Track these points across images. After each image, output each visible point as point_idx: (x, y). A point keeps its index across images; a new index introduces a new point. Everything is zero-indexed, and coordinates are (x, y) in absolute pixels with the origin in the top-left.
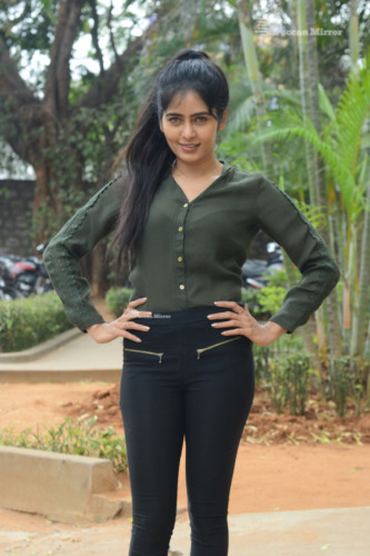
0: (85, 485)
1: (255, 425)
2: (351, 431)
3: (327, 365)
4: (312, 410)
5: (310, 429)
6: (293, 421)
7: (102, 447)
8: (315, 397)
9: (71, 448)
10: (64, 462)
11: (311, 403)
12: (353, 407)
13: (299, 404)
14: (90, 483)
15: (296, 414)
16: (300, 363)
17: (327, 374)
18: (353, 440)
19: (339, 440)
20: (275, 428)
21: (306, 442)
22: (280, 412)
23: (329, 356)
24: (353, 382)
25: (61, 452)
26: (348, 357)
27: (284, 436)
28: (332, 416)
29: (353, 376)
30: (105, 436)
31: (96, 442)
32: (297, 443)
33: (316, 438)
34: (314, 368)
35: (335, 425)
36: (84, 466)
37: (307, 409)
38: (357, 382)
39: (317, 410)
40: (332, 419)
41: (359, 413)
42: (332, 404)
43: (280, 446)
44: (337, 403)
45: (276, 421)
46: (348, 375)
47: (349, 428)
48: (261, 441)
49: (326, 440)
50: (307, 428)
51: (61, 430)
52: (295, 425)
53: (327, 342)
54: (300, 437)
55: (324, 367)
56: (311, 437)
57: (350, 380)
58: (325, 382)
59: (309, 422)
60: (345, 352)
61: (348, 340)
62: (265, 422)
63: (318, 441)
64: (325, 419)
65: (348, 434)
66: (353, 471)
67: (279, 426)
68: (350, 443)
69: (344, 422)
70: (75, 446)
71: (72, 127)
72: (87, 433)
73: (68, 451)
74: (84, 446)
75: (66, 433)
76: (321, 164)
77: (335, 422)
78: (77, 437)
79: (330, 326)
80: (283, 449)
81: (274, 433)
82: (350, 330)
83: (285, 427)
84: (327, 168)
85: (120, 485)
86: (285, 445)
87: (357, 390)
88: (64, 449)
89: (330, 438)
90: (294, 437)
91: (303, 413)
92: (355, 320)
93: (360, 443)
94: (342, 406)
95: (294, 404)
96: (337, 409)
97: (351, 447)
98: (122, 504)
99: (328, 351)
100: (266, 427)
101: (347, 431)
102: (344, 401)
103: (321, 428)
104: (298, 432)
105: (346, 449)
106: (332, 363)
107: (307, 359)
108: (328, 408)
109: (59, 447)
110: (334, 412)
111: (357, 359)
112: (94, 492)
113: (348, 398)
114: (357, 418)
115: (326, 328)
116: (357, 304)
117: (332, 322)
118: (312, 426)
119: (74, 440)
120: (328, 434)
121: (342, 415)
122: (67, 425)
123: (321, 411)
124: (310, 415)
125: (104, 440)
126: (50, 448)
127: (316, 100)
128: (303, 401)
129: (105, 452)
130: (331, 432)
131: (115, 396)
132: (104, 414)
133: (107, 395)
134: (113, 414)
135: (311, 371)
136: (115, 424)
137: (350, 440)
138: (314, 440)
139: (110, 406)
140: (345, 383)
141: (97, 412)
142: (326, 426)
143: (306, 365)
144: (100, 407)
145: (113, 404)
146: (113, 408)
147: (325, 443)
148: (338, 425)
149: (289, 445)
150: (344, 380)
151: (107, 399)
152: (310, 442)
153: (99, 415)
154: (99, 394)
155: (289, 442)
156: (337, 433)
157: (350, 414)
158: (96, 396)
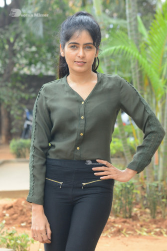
2: (160, 228)
3: (145, 187)
4: (136, 215)
5: (135, 227)
6: (125, 222)
7: (9, 242)
8: (138, 206)
11: (135, 210)
12: (161, 213)
13: (128, 211)
15: (127, 218)
16: (129, 186)
17: (145, 192)
18: (161, 234)
19: (152, 233)
20: (114, 227)
21: (132, 235)
22: (117, 216)
23: (145, 181)
24: (161, 197)
26: (158, 182)
27: (119, 231)
28: (148, 218)
29: (160, 194)
30: (10, 234)
31: (5, 239)
32: (127, 236)
33: (139, 232)
34: (137, 189)
35: (150, 224)
37: (133, 214)
38: (163, 198)
39: (139, 215)
40: (148, 220)
41: (164, 216)
42: (148, 210)
43: (117, 238)
44: (151, 211)
45: (114, 222)
46: (158, 193)
47: (159, 226)
49: (145, 234)
50: (133, 226)
52: (126, 225)
53: (144, 173)
54: (129, 232)
55: (143, 188)
56: (136, 232)
57: (159, 196)
58: (143, 198)
59: (134, 223)
60: (156, 179)
61: (157, 172)
63: (140, 234)
64: (144, 221)
65: (158, 230)
67: (116, 225)
68: (159, 235)
69: (155, 222)
77: (150, 222)
80: (119, 239)
81: (113, 230)
82: (158, 165)
83: (120, 226)
86: (120, 237)
87: (163, 202)
89: (147, 232)
90: (125, 232)
91: (131, 217)
92: (161, 160)
93: (165, 235)
94: (154, 212)
95: (125, 211)
96: (151, 214)
97: (160, 238)
99: (145, 178)
100: (109, 226)
101: (157, 228)
102: (155, 209)
103: (142, 226)
104: (128, 229)
105: (157, 239)
106: (148, 186)
107: (132, 184)
108: (145, 213)
110: (149, 216)
111: (163, 183)
113: (158, 207)
114: (163, 220)
116: (162, 150)
118: (136, 225)
120: (146, 230)
121: (154, 217)
123: (141, 215)
124: (134, 218)
125: (10, 237)
128: (130, 210)
129: (10, 244)
130: (148, 228)
131: (16, 208)
132: (9, 220)
133: (11, 207)
134: (15, 219)
135: (135, 191)
136: (17, 225)
137: (159, 234)
138: (138, 234)
139: (13, 214)
140: (156, 198)
141: (5, 218)
142: (144, 225)
143: (132, 188)
144: (7, 215)
145: (15, 213)
146: (15, 216)
147: (145, 236)
148: (152, 224)
149: (122, 237)
150: (155, 196)
151: (12, 209)
152: (135, 235)
153: (6, 220)
154: (6, 207)
155: (123, 235)
156: (151, 229)
157: (159, 217)
158: (4, 208)
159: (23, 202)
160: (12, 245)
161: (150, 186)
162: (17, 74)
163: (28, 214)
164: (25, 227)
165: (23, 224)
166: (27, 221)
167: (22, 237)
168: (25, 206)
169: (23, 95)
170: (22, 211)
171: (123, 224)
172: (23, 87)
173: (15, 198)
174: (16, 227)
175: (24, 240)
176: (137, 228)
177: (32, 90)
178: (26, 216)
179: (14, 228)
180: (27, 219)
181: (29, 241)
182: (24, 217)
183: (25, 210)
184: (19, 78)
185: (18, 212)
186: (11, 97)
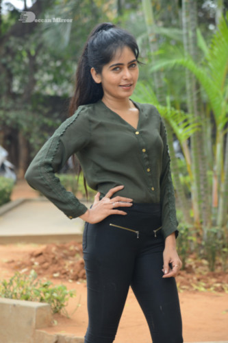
0: (30, 323)
2: (221, 282)
3: (201, 234)
4: (191, 266)
5: (191, 281)
7: (42, 295)
8: (193, 256)
9: (19, 295)
10: (14, 306)
11: (189, 261)
12: (220, 265)
14: (34, 321)
16: (182, 232)
17: (201, 240)
18: (222, 290)
19: (212, 289)
21: (188, 290)
23: (203, 226)
24: (221, 246)
25: (12, 298)
26: (218, 228)
28: (205, 271)
29: (221, 242)
30: (45, 286)
31: (38, 291)
32: (181, 291)
33: (195, 287)
34: (191, 235)
35: (209, 278)
36: (30, 309)
37: (187, 266)
38: (224, 246)
39: (194, 267)
40: (205, 273)
41: (225, 269)
42: (205, 262)
44: (209, 261)
46: (217, 241)
47: (219, 280)
49: (203, 289)
50: (188, 279)
51: (11, 281)
52: (180, 278)
53: (200, 216)
54: (184, 287)
55: (198, 235)
56: (191, 287)
57: (218, 245)
58: (200, 246)
59: (189, 275)
60: (214, 224)
61: (216, 215)
63: (197, 290)
64: (200, 273)
65: (218, 285)
66: (225, 312)
68: (220, 291)
69: (214, 276)
70: (22, 294)
71: (3, 51)
72: (31, 283)
73: (16, 298)
74: (29, 293)
75: (15, 284)
76: (198, 86)
77: (208, 275)
78: (23, 287)
79: (203, 205)
82: (218, 208)
84: (202, 89)
85: (56, 322)
87: (224, 252)
88: (14, 296)
89: (206, 288)
90: (179, 287)
91: (184, 269)
92: (221, 201)
93: (227, 292)
94: (213, 265)
96: (209, 266)
97: (221, 294)
98: (58, 337)
99: (201, 223)
101: (217, 282)
102: (214, 260)
103: (199, 280)
104: (182, 283)
105: (217, 296)
106: (206, 232)
107: (187, 230)
108: (202, 265)
109: (10, 294)
110: (206, 268)
111: (223, 229)
112: (37, 328)
113: (217, 258)
114: (223, 273)
115: (199, 207)
116: (223, 189)
117: (204, 202)
118: (192, 278)
119: (22, 289)
120: (204, 284)
121: (212, 270)
122: (16, 278)
123: (197, 267)
124: (189, 270)
125: (44, 289)
126: (3, 296)
127: (195, 39)
128: (184, 260)
129: (44, 298)
130: (206, 283)
131: (46, 255)
132: (39, 269)
133: (40, 254)
134: (46, 269)
135: (190, 238)
136: (48, 276)
137: (220, 289)
138: (194, 289)
139: (44, 263)
140: (214, 247)
141: (34, 267)
142: (202, 279)
143: (186, 234)
144: (36, 264)
145: (46, 261)
146: (46, 264)
147: (202, 292)
148: (211, 278)
150: (214, 245)
151: (41, 257)
152: (191, 290)
153: (35, 270)
154: (35, 254)
156: (210, 284)
157: (219, 270)
158: (32, 255)
159: (54, 249)
160: (48, 299)
161: (208, 232)
162: (38, 95)
163: (62, 263)
164: (58, 278)
165: (56, 275)
166: (60, 271)
167: (59, 289)
168: (56, 253)
169: (46, 120)
170: (54, 259)
172: (46, 111)
173: (42, 243)
174: (47, 278)
175: (61, 293)
176: (193, 282)
177: (56, 115)
178: (60, 265)
179: (45, 279)
180: (60, 268)
181: (67, 294)
182: (56, 266)
183: (57, 258)
184: (41, 100)
185: (50, 260)
186: (31, 122)
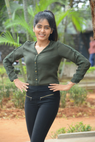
1: (6, 113)
5: (23, 114)
6: (18, 111)
20: (12, 114)
21: (21, 118)
22: (16, 108)
27: (14, 116)
32: (18, 118)
43: (13, 119)
48: (7, 118)
50: (22, 113)
52: (19, 113)
56: (23, 116)
62: (9, 112)
80: (13, 120)
81: (12, 115)
83: (15, 113)
86: (14, 119)
100: (9, 114)
104: (19, 115)
149: (16, 119)
155: (16, 118)
171: (17, 112)
